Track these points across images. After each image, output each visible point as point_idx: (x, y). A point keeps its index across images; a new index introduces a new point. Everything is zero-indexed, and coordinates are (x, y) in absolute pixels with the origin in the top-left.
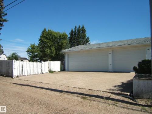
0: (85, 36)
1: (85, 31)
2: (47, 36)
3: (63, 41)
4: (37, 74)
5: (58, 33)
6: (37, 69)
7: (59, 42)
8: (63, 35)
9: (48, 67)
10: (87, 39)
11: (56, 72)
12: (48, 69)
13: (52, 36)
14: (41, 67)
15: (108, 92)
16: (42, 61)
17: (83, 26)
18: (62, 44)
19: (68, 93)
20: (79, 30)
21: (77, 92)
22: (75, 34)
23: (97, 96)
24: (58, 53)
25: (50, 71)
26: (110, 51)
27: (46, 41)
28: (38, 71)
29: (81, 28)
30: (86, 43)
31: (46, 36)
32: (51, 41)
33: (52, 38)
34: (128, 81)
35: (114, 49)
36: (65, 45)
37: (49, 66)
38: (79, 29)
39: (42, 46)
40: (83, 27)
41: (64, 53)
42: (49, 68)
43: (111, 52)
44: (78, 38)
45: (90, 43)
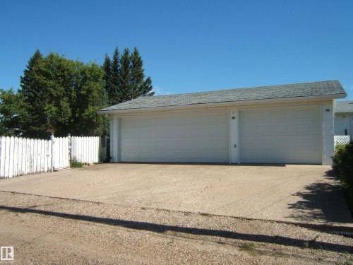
0: (141, 76)
1: (141, 62)
2: (50, 71)
3: (92, 84)
4: (40, 172)
5: (79, 64)
6: (39, 157)
7: (81, 87)
8: (91, 71)
9: (68, 151)
10: (145, 84)
11: (89, 164)
12: (68, 159)
13: (63, 71)
14: (50, 153)
15: (296, 224)
16: (53, 136)
17: (136, 50)
18: (89, 91)
19: (183, 234)
20: (125, 61)
21: (207, 228)
22: (115, 69)
23: (277, 237)
24: (77, 115)
25: (74, 164)
26: (234, 113)
27: (45, 84)
28: (42, 162)
29: (130, 55)
30: (145, 92)
31: (45, 70)
32: (59, 83)
33: (63, 76)
34: (308, 188)
35: (243, 107)
36: (95, 94)
37: (70, 150)
38: (126, 57)
39: (29, 96)
40: (136, 53)
41: (109, 115)
42: (70, 154)
43: (236, 115)
44: (124, 79)
45: (153, 93)
